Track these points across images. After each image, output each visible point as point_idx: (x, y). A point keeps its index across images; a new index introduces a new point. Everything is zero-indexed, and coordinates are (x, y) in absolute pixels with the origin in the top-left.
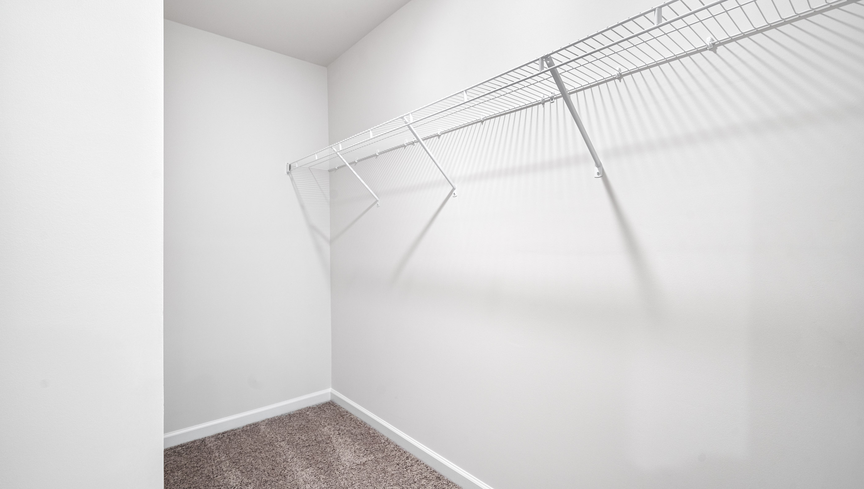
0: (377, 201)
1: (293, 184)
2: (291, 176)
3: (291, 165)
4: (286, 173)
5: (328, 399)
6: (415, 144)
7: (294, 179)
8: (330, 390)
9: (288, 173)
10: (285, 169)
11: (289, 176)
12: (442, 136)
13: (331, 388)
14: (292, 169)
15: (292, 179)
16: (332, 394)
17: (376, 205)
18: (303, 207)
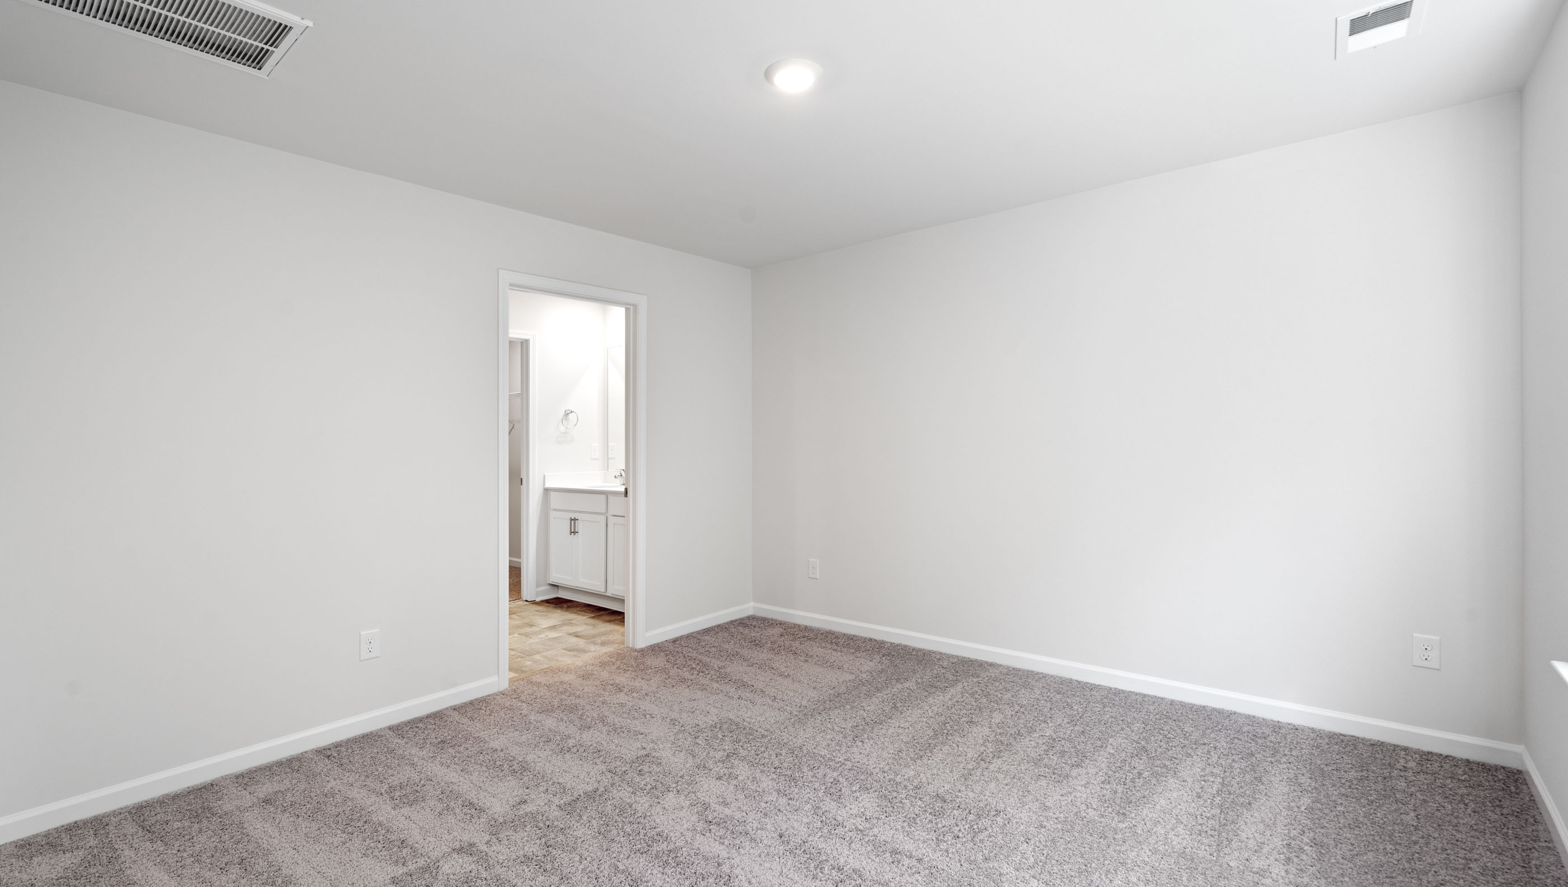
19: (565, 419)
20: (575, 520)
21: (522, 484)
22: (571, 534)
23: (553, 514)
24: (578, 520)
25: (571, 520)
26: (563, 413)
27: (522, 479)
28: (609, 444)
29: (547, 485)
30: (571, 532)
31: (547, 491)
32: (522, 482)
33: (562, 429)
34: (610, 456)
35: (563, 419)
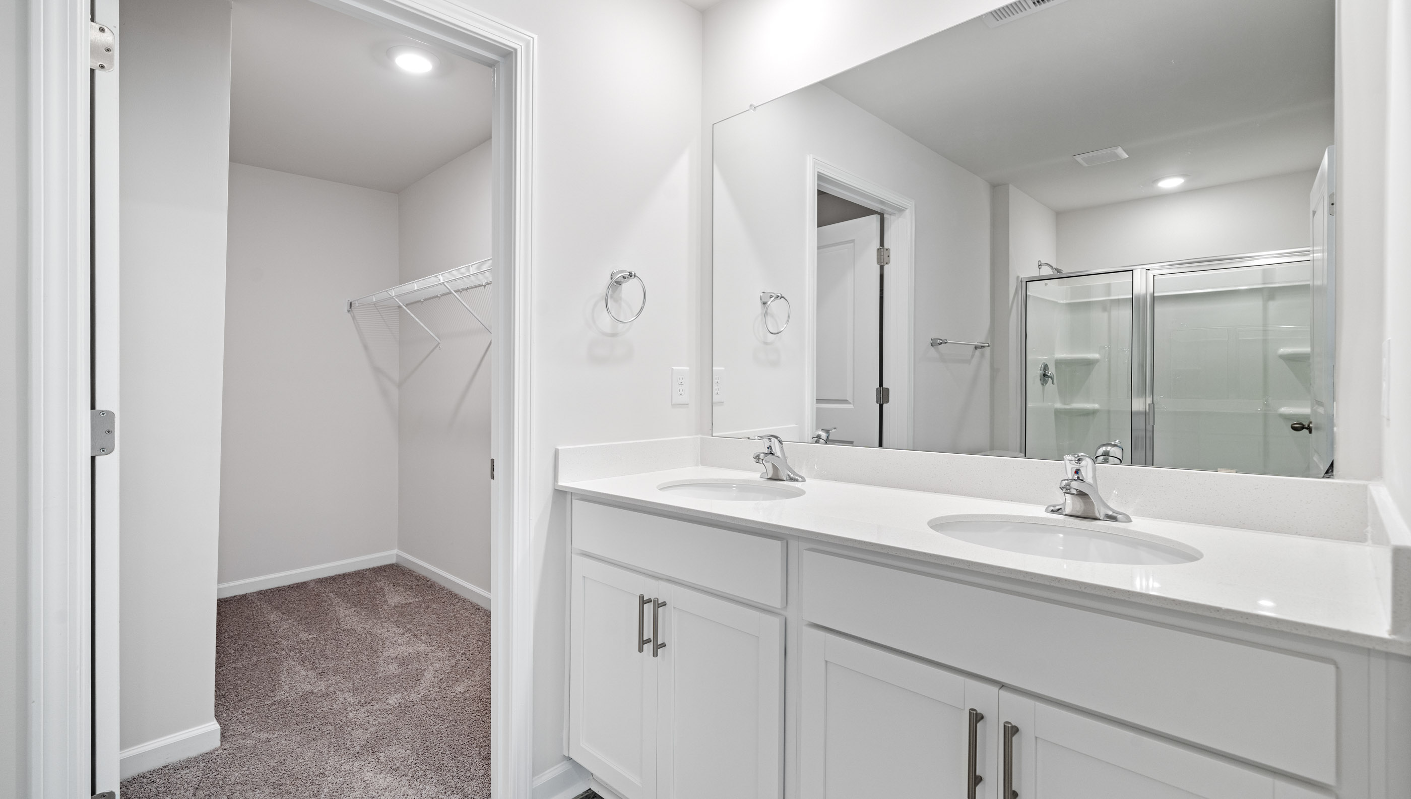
0: (439, 343)
1: (355, 323)
2: (352, 313)
3: (352, 304)
4: (347, 311)
5: (393, 561)
6: (468, 290)
7: (357, 317)
8: (395, 551)
9: (349, 311)
10: (347, 307)
11: (349, 314)
12: (487, 286)
13: (397, 550)
14: (352, 308)
15: (354, 318)
16: (398, 556)
17: (438, 347)
18: (366, 347)
19: (611, 297)
20: (658, 605)
21: (493, 477)
22: (641, 650)
23: (580, 565)
24: (664, 604)
25: (643, 601)
26: (607, 280)
27: (492, 461)
28: (714, 368)
29: (565, 482)
30: (642, 642)
31: (561, 495)
32: (493, 469)
33: (605, 321)
34: (716, 398)
35: (607, 295)
